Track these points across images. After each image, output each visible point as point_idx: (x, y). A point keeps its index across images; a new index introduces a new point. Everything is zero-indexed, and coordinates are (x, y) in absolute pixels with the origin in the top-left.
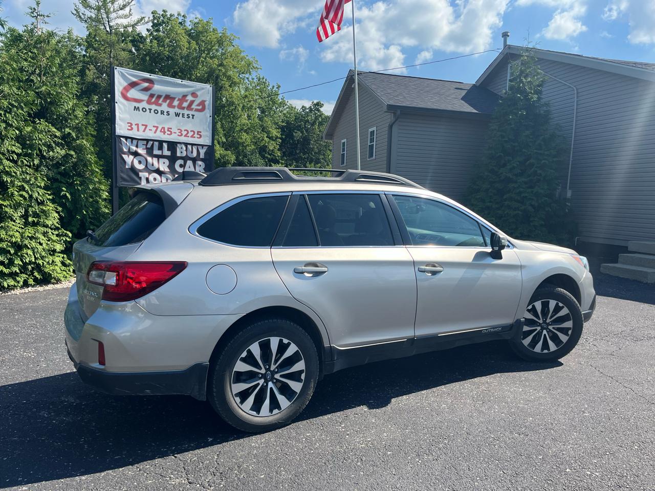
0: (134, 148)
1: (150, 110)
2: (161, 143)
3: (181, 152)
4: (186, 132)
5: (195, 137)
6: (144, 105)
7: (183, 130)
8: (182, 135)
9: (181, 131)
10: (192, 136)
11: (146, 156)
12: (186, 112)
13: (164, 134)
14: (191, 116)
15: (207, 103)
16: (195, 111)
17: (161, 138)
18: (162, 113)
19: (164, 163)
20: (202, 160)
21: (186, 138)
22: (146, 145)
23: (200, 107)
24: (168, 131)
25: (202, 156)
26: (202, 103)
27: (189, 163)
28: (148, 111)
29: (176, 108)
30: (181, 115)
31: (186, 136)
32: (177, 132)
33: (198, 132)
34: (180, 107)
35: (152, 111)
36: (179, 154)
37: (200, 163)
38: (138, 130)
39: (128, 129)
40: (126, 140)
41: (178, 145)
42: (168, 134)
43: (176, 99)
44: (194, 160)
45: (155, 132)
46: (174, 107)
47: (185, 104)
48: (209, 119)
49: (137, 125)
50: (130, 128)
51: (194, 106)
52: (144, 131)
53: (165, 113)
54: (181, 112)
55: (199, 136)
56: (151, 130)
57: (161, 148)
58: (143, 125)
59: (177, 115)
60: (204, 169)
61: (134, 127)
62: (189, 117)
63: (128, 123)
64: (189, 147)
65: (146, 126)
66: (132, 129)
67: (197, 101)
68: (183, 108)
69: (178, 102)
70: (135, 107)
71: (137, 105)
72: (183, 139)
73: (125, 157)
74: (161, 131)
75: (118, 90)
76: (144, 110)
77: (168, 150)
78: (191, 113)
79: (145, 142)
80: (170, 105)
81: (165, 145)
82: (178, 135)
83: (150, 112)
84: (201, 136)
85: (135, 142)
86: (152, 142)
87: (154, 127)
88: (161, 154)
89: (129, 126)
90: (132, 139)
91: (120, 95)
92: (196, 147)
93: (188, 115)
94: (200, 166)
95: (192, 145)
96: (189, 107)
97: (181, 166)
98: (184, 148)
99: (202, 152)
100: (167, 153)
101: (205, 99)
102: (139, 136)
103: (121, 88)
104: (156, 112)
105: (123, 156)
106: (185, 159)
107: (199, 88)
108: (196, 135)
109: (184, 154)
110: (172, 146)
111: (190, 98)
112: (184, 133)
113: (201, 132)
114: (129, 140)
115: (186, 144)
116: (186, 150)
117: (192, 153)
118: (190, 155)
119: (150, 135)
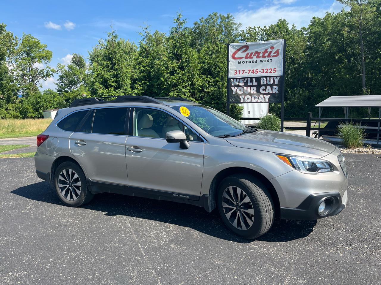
0: (237, 83)
1: (247, 61)
2: (251, 78)
3: (264, 82)
4: (267, 70)
5: (272, 72)
6: (244, 60)
7: (265, 69)
8: (264, 72)
9: (264, 70)
10: (270, 72)
11: (243, 86)
12: (267, 59)
13: (254, 73)
14: (270, 60)
15: (280, 51)
16: (272, 57)
17: (251, 76)
18: (253, 62)
19: (254, 89)
20: (276, 85)
21: (266, 74)
22: (244, 81)
23: (276, 54)
24: (256, 71)
25: (276, 83)
26: (277, 52)
27: (269, 88)
28: (245, 62)
29: (261, 58)
30: (264, 61)
31: (266, 72)
32: (261, 71)
33: (274, 69)
34: (263, 56)
35: (248, 62)
36: (262, 83)
37: (275, 87)
38: (240, 74)
39: (235, 74)
40: (233, 80)
41: (261, 78)
42: (256, 73)
43: (261, 53)
44: (271, 86)
45: (249, 73)
46: (260, 57)
47: (266, 54)
48: (281, 60)
49: (239, 71)
50: (235, 73)
51: (272, 54)
52: (243, 74)
53: (255, 62)
54: (264, 59)
55: (275, 71)
56: (247, 72)
57: (251, 81)
58: (242, 70)
59: (262, 61)
60: (278, 90)
61: (238, 72)
62: (269, 61)
63: (235, 71)
64: (268, 78)
65: (244, 71)
66: (237, 73)
67: (274, 51)
68: (265, 57)
69: (262, 54)
70: (239, 62)
71: (239, 60)
72: (265, 74)
73: (233, 88)
74: (252, 72)
75: (230, 55)
76: (243, 62)
77: (256, 82)
78: (270, 59)
79: (243, 79)
80: (258, 57)
81: (254, 80)
82: (262, 73)
83: (247, 63)
84: (276, 71)
85: (238, 80)
86: (246, 79)
87: (248, 70)
88: (252, 84)
89: (235, 72)
90: (236, 79)
91: (231, 57)
92: (272, 78)
93: (268, 60)
94: (275, 88)
95: (270, 77)
96: (269, 56)
97: (263, 90)
98: (265, 80)
99: (277, 80)
100: (255, 83)
101: (279, 49)
102: (240, 76)
103: (232, 54)
104: (250, 62)
105: (232, 88)
106: (266, 86)
107: (275, 42)
108: (273, 71)
109: (265, 83)
110: (258, 79)
111: (269, 50)
112: (265, 71)
113: (276, 69)
114: (235, 79)
115: (266, 77)
116: (266, 81)
117: (270, 81)
118: (269, 83)
119: (246, 75)
